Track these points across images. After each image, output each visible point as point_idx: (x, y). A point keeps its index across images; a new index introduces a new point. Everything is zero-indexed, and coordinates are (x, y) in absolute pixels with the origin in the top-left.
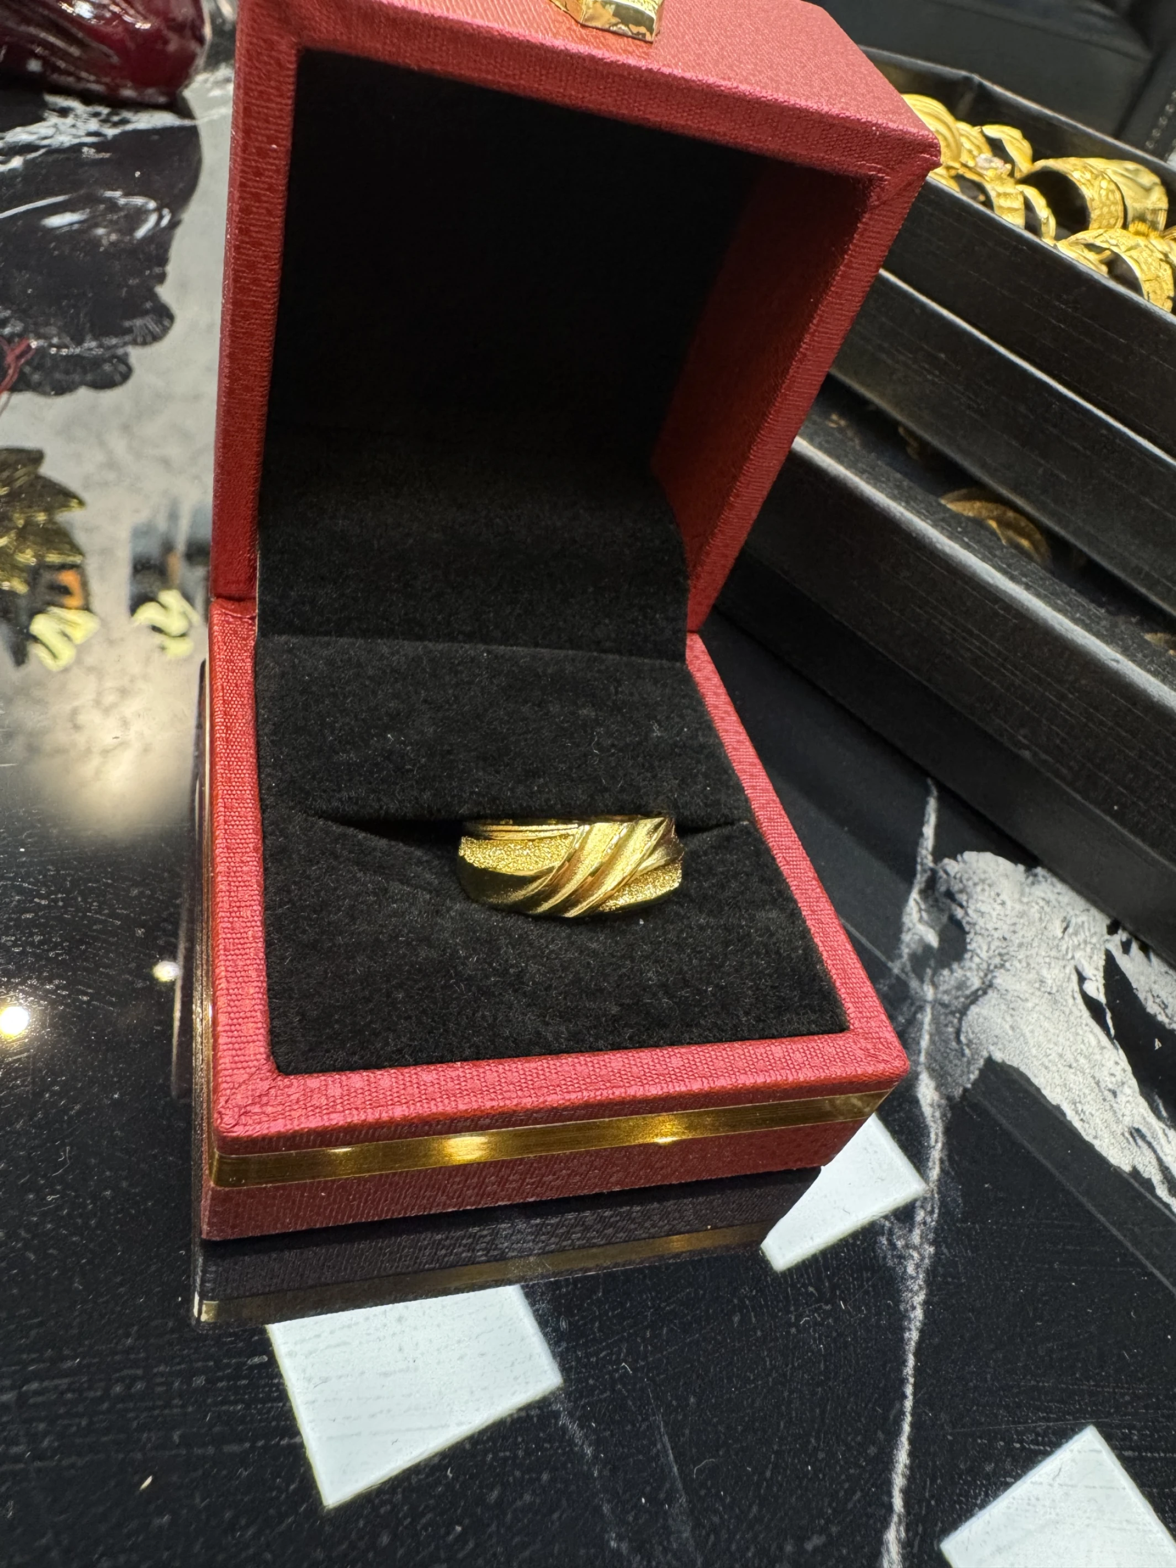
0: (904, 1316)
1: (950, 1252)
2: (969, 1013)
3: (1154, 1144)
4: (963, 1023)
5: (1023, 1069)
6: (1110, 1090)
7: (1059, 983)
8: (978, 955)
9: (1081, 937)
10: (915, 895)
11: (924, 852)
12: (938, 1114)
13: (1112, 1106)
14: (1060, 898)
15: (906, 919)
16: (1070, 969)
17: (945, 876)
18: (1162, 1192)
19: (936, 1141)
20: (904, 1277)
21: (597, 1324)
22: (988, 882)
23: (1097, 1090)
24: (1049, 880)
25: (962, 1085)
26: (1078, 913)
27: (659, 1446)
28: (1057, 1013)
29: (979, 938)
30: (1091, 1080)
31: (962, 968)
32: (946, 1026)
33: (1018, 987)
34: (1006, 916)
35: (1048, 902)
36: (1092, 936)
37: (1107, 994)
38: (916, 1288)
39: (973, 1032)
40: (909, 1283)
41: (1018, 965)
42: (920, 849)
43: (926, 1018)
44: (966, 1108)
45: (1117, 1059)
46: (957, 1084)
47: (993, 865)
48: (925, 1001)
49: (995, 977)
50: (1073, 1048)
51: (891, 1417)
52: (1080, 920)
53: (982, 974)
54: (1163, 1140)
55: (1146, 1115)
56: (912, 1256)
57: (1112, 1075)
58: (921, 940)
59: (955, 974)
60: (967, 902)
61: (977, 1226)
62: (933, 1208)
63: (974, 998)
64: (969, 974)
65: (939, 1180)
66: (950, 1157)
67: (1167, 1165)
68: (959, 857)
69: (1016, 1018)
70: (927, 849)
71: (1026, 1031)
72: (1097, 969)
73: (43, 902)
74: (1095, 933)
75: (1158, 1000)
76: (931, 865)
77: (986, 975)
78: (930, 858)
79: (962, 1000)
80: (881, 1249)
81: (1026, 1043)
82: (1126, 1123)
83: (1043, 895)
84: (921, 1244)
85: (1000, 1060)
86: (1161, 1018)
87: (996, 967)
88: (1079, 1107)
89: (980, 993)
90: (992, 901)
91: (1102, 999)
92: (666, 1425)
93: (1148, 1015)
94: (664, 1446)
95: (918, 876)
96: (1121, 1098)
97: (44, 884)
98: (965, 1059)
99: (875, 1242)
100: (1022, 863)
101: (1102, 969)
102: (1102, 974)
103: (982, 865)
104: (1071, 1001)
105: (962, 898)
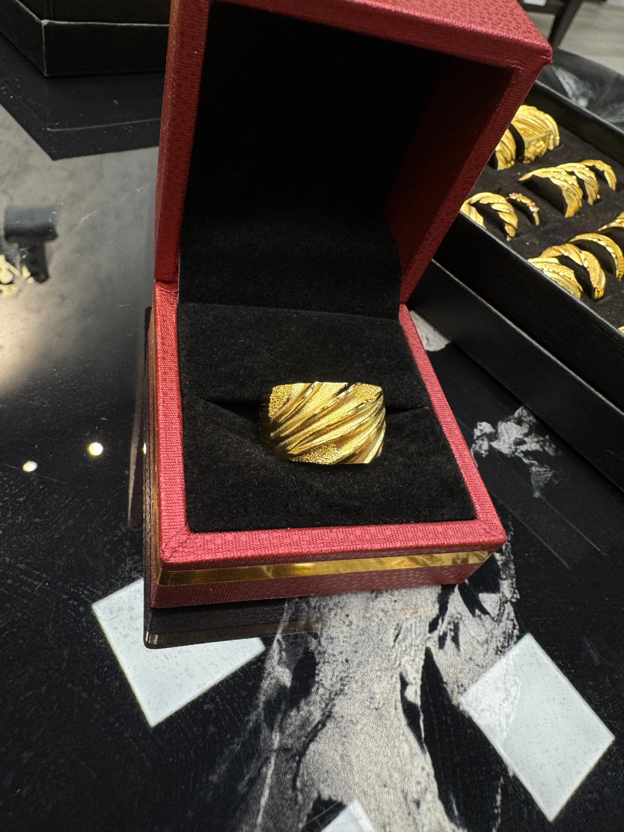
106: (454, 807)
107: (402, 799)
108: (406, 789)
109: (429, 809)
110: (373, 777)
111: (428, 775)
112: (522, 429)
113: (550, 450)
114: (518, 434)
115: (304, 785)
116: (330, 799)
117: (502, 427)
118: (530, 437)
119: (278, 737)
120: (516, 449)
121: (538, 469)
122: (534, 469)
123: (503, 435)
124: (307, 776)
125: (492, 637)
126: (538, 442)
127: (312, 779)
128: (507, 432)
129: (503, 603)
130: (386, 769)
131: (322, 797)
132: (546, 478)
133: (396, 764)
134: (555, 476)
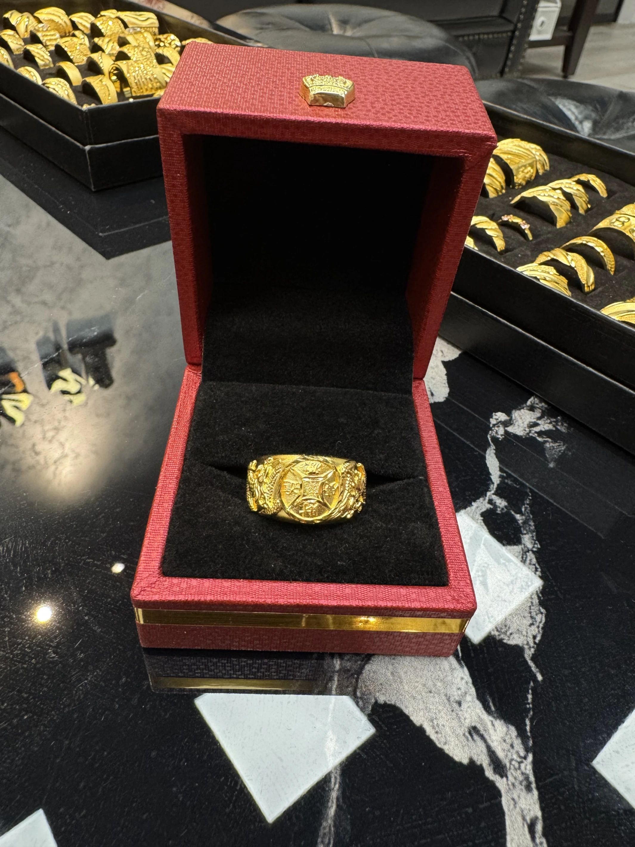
2: (364, 672)
3: (486, 736)
4: (360, 681)
5: (398, 704)
6: (456, 702)
13: (457, 714)
18: (489, 773)
19: (335, 784)
23: (448, 705)
30: (444, 698)
45: (463, 675)
48: (335, 671)
54: (491, 731)
55: (480, 714)
57: (459, 689)
62: (329, 839)
65: (335, 816)
67: (493, 749)
79: (360, 662)
81: (401, 683)
82: (466, 725)
85: (383, 702)
96: (464, 705)
106: (491, 704)
107: (446, 701)
108: (448, 693)
109: (469, 707)
110: (420, 686)
111: (467, 683)
112: (534, 414)
113: (562, 428)
114: (531, 418)
115: (363, 694)
116: (385, 703)
117: (516, 414)
118: (542, 420)
119: (339, 662)
120: (530, 431)
121: (551, 444)
122: (548, 445)
123: (517, 421)
124: (365, 688)
125: (516, 579)
126: (550, 423)
127: (369, 690)
128: (521, 418)
129: (525, 552)
130: (430, 680)
131: (379, 702)
132: (560, 451)
133: (439, 676)
134: (568, 449)
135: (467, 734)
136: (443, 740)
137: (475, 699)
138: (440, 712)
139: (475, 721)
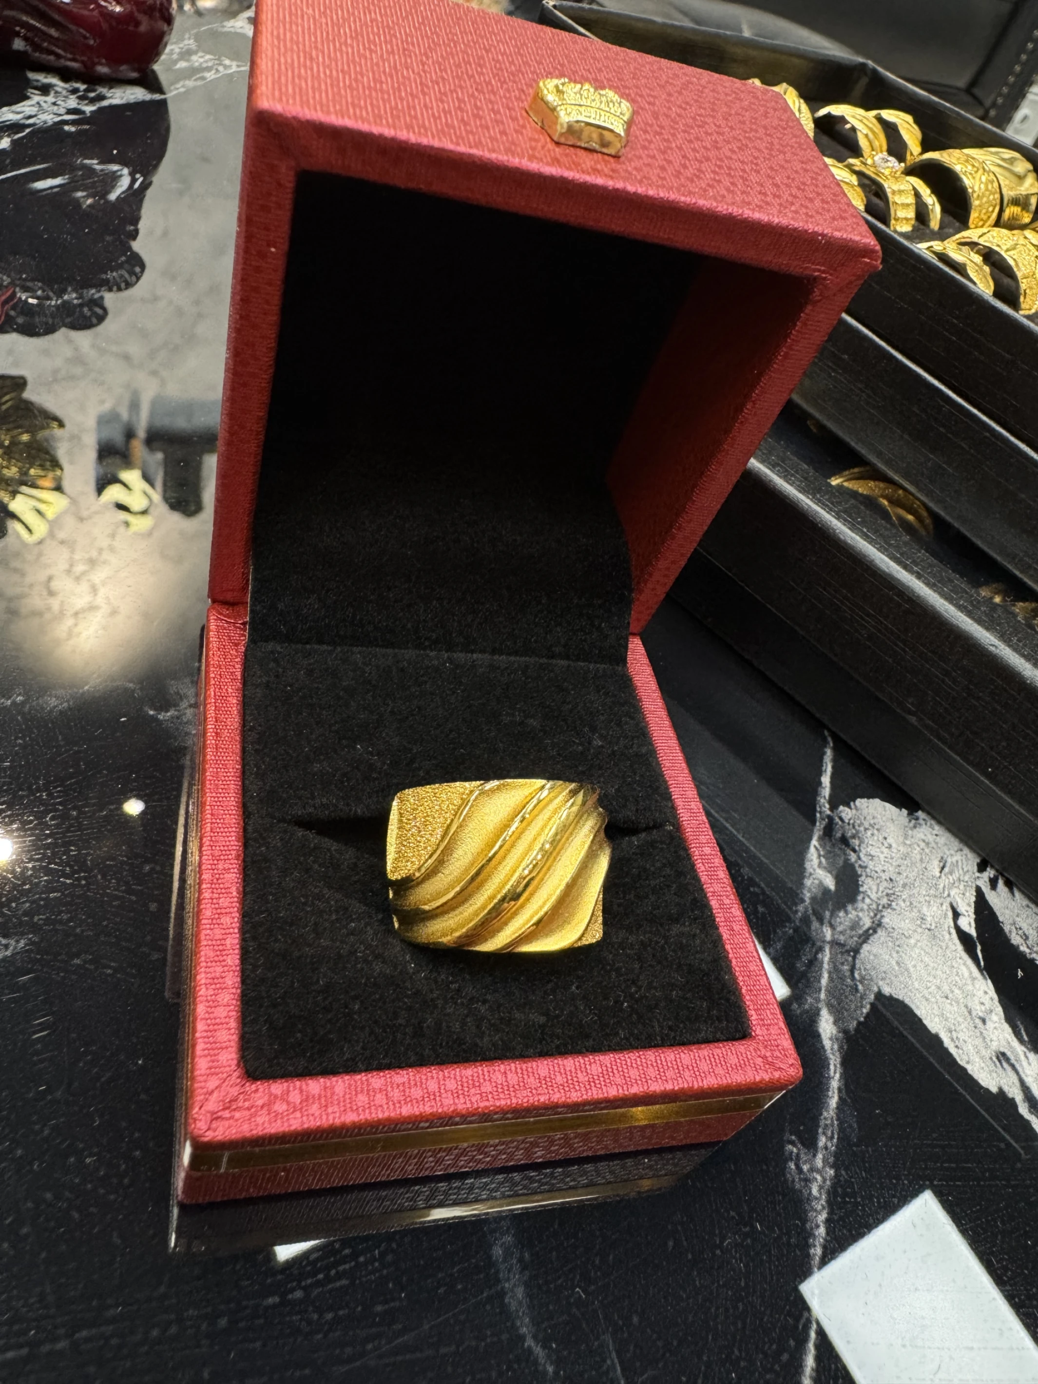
0: (811, 1235)
1: (847, 1174)
2: (862, 951)
3: (1017, 1066)
4: (857, 961)
5: (907, 1001)
6: (980, 1018)
7: (937, 920)
8: (869, 896)
9: (956, 876)
10: (814, 842)
11: (822, 800)
12: (836, 1047)
13: (981, 1033)
14: (938, 838)
15: (807, 865)
16: (946, 906)
17: (840, 823)
18: (1023, 1110)
19: (835, 1073)
20: (810, 1198)
21: (554, 1253)
22: (876, 827)
23: (969, 1019)
24: (928, 824)
25: (857, 1019)
26: (952, 852)
27: (609, 1362)
28: (935, 948)
29: (869, 880)
30: (965, 1010)
31: (855, 909)
32: (843, 964)
33: (902, 925)
34: (892, 858)
35: (928, 844)
36: (965, 874)
37: (977, 928)
38: (819, 1207)
39: (865, 969)
40: (814, 1203)
41: (903, 904)
42: (819, 799)
43: (826, 957)
44: (861, 1041)
45: (986, 989)
46: (852, 1018)
47: (880, 809)
48: (824, 941)
49: (882, 917)
50: (949, 981)
51: (800, 1327)
52: (954, 859)
53: (872, 914)
54: (1025, 1063)
55: (1010, 1040)
56: (816, 1179)
57: (982, 1004)
58: (821, 883)
59: (850, 916)
60: (859, 846)
61: (870, 1149)
62: (833, 1133)
63: (866, 937)
64: (861, 914)
65: (837, 1108)
66: (846, 1085)
67: (1028, 1084)
68: (852, 804)
69: (901, 953)
70: (825, 797)
71: (910, 966)
72: (969, 905)
73: (68, 881)
74: (968, 871)
75: (1020, 932)
76: (828, 812)
77: (876, 915)
78: (827, 806)
79: (856, 939)
80: (790, 1173)
81: (910, 977)
82: (993, 1047)
83: (923, 837)
84: (824, 1167)
85: (888, 994)
86: (1023, 948)
87: (884, 907)
88: (954, 1033)
89: (871, 931)
90: (881, 845)
91: (973, 932)
92: (614, 1342)
93: (1012, 945)
94: (613, 1361)
95: (818, 824)
96: (990, 1025)
97: (68, 865)
98: (859, 995)
99: (785, 1168)
100: (906, 808)
101: (973, 906)
102: (973, 910)
103: (871, 810)
104: (947, 936)
105: (855, 842)
135: (994, 1059)
136: (965, 1058)
137: (1003, 1021)
138: (959, 1025)
139: (1004, 1047)
